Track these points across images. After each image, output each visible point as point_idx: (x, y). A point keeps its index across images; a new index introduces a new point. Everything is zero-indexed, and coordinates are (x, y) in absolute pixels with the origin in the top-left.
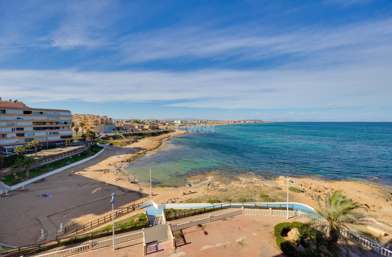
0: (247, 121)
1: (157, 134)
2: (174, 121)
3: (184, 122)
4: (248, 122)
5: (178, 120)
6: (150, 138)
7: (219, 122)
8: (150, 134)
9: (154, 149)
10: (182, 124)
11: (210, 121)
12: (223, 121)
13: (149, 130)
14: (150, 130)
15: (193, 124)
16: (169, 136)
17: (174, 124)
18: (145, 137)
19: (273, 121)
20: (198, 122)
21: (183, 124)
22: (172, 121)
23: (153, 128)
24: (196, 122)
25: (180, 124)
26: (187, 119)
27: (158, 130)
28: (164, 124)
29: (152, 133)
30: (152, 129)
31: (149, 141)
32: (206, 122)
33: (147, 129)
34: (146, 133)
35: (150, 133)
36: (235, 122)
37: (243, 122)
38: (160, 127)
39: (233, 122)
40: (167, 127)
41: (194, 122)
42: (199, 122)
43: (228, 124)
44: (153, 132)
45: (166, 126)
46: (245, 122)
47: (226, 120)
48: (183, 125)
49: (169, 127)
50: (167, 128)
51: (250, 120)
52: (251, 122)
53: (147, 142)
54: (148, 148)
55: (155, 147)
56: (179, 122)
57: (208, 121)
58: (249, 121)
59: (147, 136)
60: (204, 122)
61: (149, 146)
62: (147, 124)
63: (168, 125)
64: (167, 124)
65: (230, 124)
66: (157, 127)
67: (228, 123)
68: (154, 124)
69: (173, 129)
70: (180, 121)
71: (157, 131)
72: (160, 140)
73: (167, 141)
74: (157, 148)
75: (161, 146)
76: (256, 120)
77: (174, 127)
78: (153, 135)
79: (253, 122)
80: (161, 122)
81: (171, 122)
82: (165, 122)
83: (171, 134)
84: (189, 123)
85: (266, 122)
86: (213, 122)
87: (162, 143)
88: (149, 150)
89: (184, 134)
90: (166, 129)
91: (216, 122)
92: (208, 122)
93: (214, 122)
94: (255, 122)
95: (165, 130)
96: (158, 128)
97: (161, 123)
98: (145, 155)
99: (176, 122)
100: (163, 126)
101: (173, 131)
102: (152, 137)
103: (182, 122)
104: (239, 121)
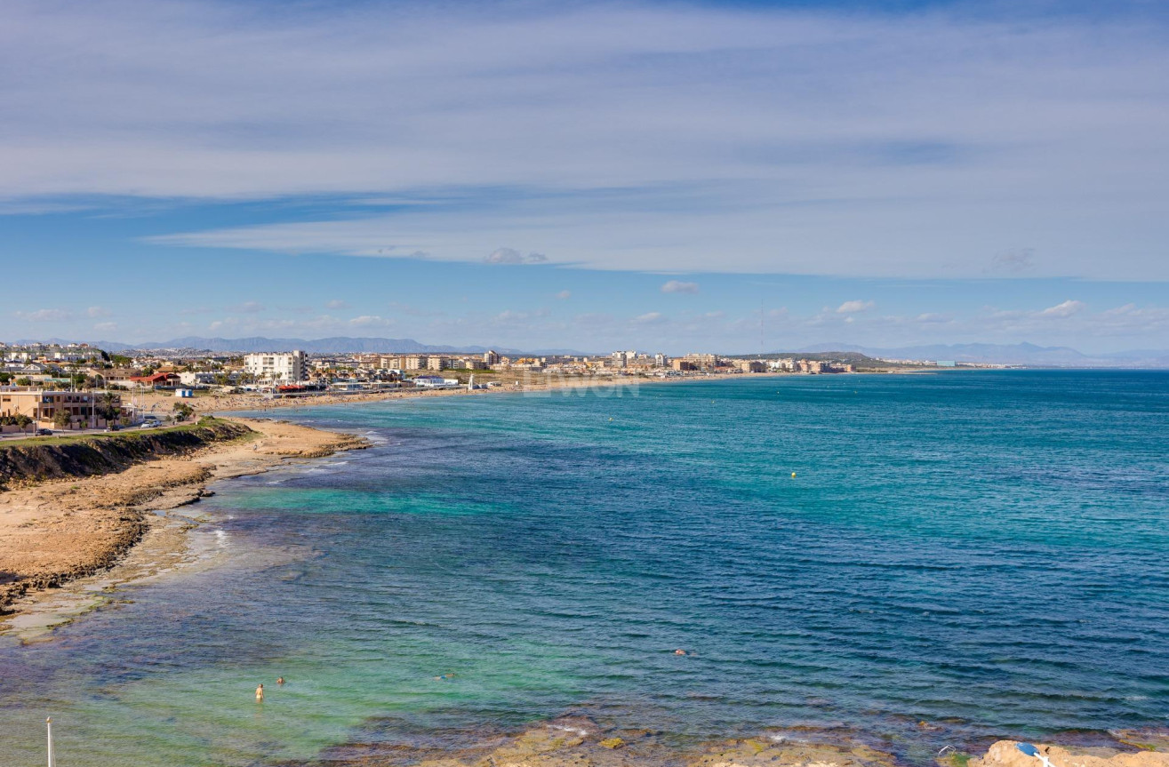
0: (773, 364)
1: (109, 456)
2: (239, 361)
3: (319, 365)
4: (784, 368)
5: (270, 347)
6: (49, 486)
7: (580, 367)
8: (49, 460)
9: (83, 572)
10: (304, 377)
11: (514, 358)
12: (608, 363)
13: (42, 425)
14: (51, 426)
15: (391, 378)
16: (205, 474)
17: (238, 382)
18: (10, 485)
19: (948, 364)
20: (423, 365)
21: (312, 381)
22: (223, 360)
23: (79, 412)
24: (413, 364)
25: (286, 380)
26: (343, 340)
27: (114, 428)
28: (162, 378)
29: (65, 449)
30: (68, 421)
31: (39, 516)
32: (481, 367)
33: (28, 421)
34: (15, 451)
35: (50, 450)
36: (693, 367)
37: (745, 366)
38: (130, 403)
39: (677, 366)
40: (191, 402)
41: (394, 367)
42: (434, 363)
43: (644, 380)
44: (77, 441)
45: (179, 393)
46: (758, 368)
47: (630, 355)
48: (312, 388)
49: (203, 404)
50: (185, 413)
51: (796, 357)
52: (798, 368)
53: (21, 518)
54: (37, 570)
55: (88, 560)
56: (283, 365)
57: (496, 358)
58: (789, 364)
59: (22, 476)
60: (469, 365)
61: (39, 554)
62: (27, 383)
63: (193, 390)
64: (187, 378)
65: (656, 380)
66: (104, 405)
67: (641, 375)
68: (81, 379)
69: (234, 421)
70: (285, 358)
71: (106, 433)
72: (133, 500)
73: (182, 512)
74: (107, 562)
75: (133, 551)
76: (836, 357)
77: (244, 401)
78: (77, 462)
79: (816, 367)
80: (136, 365)
81: (216, 367)
82: (168, 365)
83: (223, 458)
84: (362, 370)
85: (903, 371)
86: (537, 364)
87: (143, 529)
88: (39, 585)
89: (318, 455)
90: (180, 419)
91: (555, 368)
92: (497, 367)
93: (544, 365)
94: (825, 369)
95: (169, 427)
96: (112, 413)
97: (137, 375)
98: (9, 621)
99: (255, 363)
100: (159, 397)
101: (230, 434)
102: (68, 484)
103: (302, 366)
104: (719, 364)
